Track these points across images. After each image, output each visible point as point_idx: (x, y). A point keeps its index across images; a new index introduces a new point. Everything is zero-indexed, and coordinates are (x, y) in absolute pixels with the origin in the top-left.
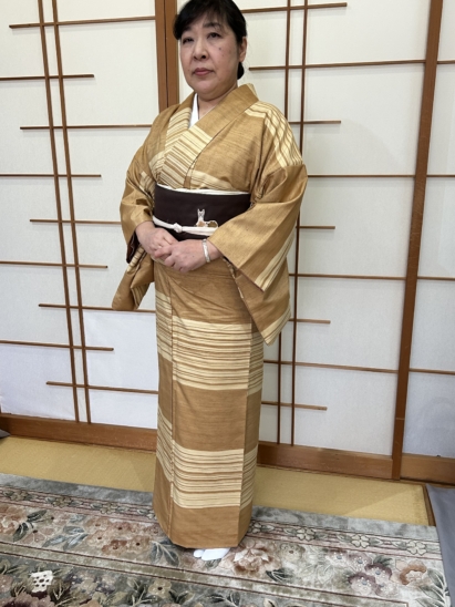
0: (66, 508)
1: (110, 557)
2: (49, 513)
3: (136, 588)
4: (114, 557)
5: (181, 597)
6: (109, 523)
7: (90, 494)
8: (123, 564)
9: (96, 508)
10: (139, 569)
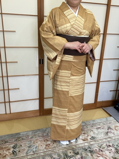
0: (23, 141)
1: (49, 150)
2: (18, 144)
3: (64, 155)
4: (50, 149)
5: (77, 153)
6: (40, 141)
7: (26, 134)
8: (55, 150)
9: (32, 138)
10: (60, 150)
